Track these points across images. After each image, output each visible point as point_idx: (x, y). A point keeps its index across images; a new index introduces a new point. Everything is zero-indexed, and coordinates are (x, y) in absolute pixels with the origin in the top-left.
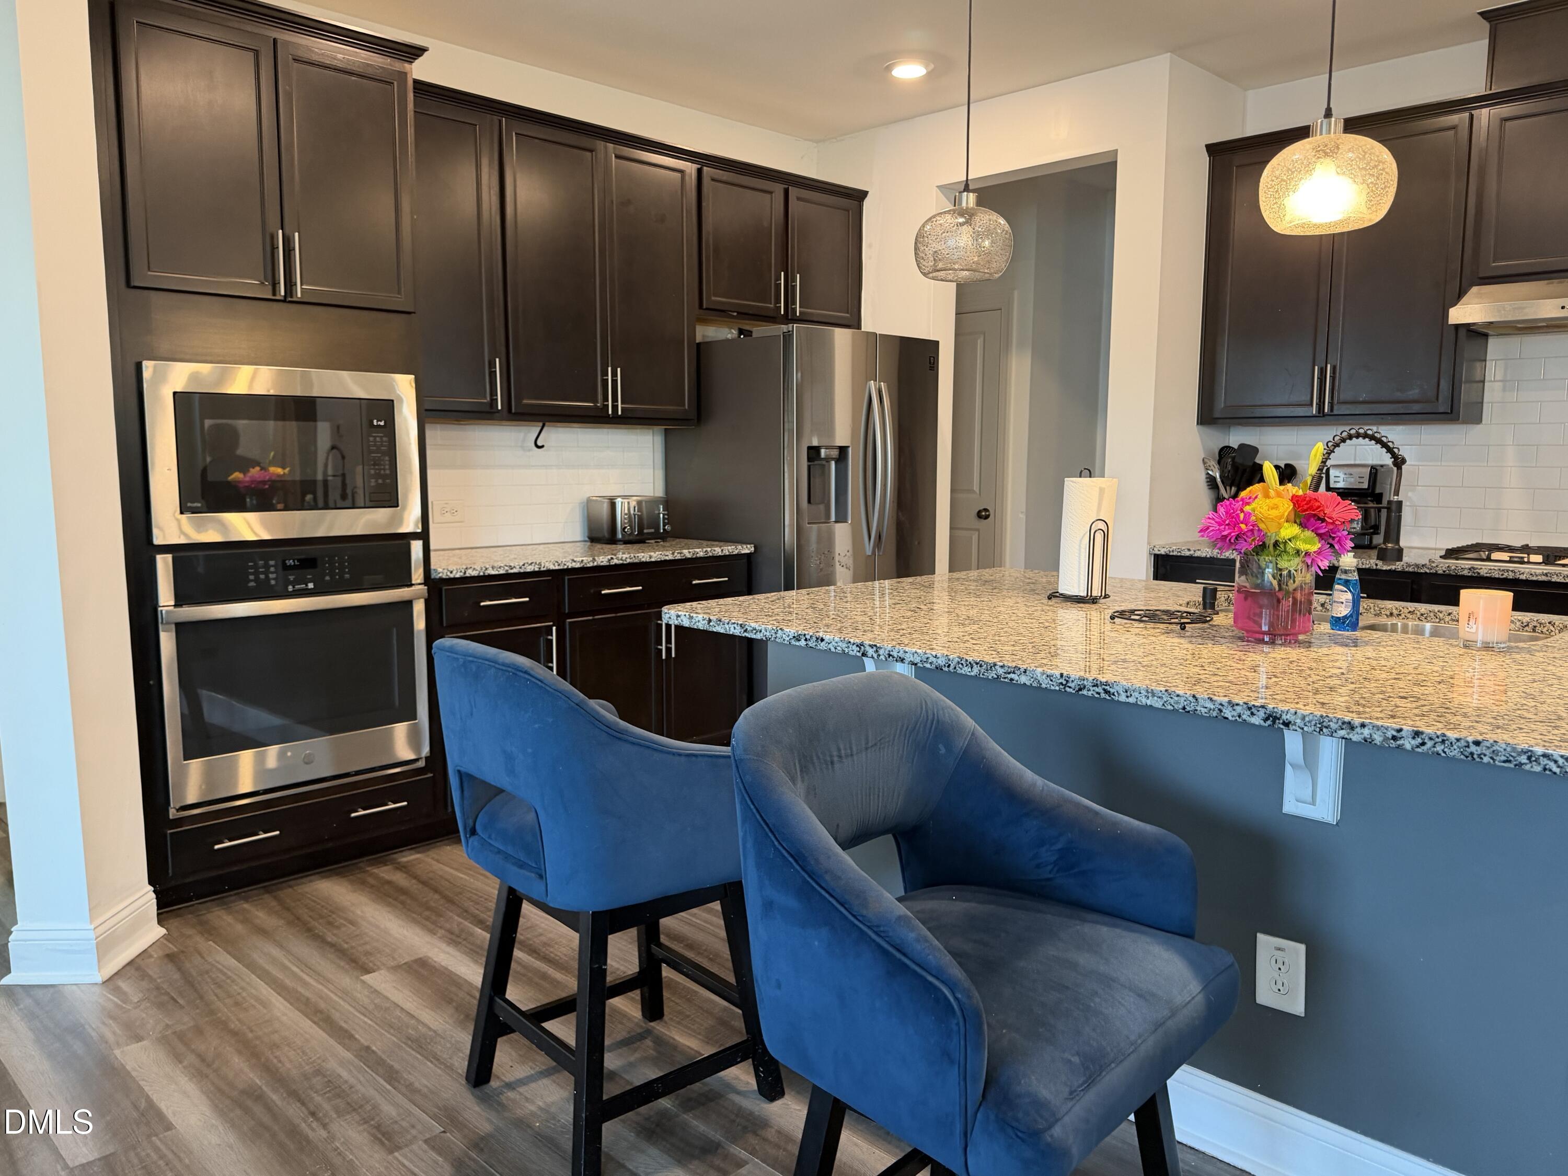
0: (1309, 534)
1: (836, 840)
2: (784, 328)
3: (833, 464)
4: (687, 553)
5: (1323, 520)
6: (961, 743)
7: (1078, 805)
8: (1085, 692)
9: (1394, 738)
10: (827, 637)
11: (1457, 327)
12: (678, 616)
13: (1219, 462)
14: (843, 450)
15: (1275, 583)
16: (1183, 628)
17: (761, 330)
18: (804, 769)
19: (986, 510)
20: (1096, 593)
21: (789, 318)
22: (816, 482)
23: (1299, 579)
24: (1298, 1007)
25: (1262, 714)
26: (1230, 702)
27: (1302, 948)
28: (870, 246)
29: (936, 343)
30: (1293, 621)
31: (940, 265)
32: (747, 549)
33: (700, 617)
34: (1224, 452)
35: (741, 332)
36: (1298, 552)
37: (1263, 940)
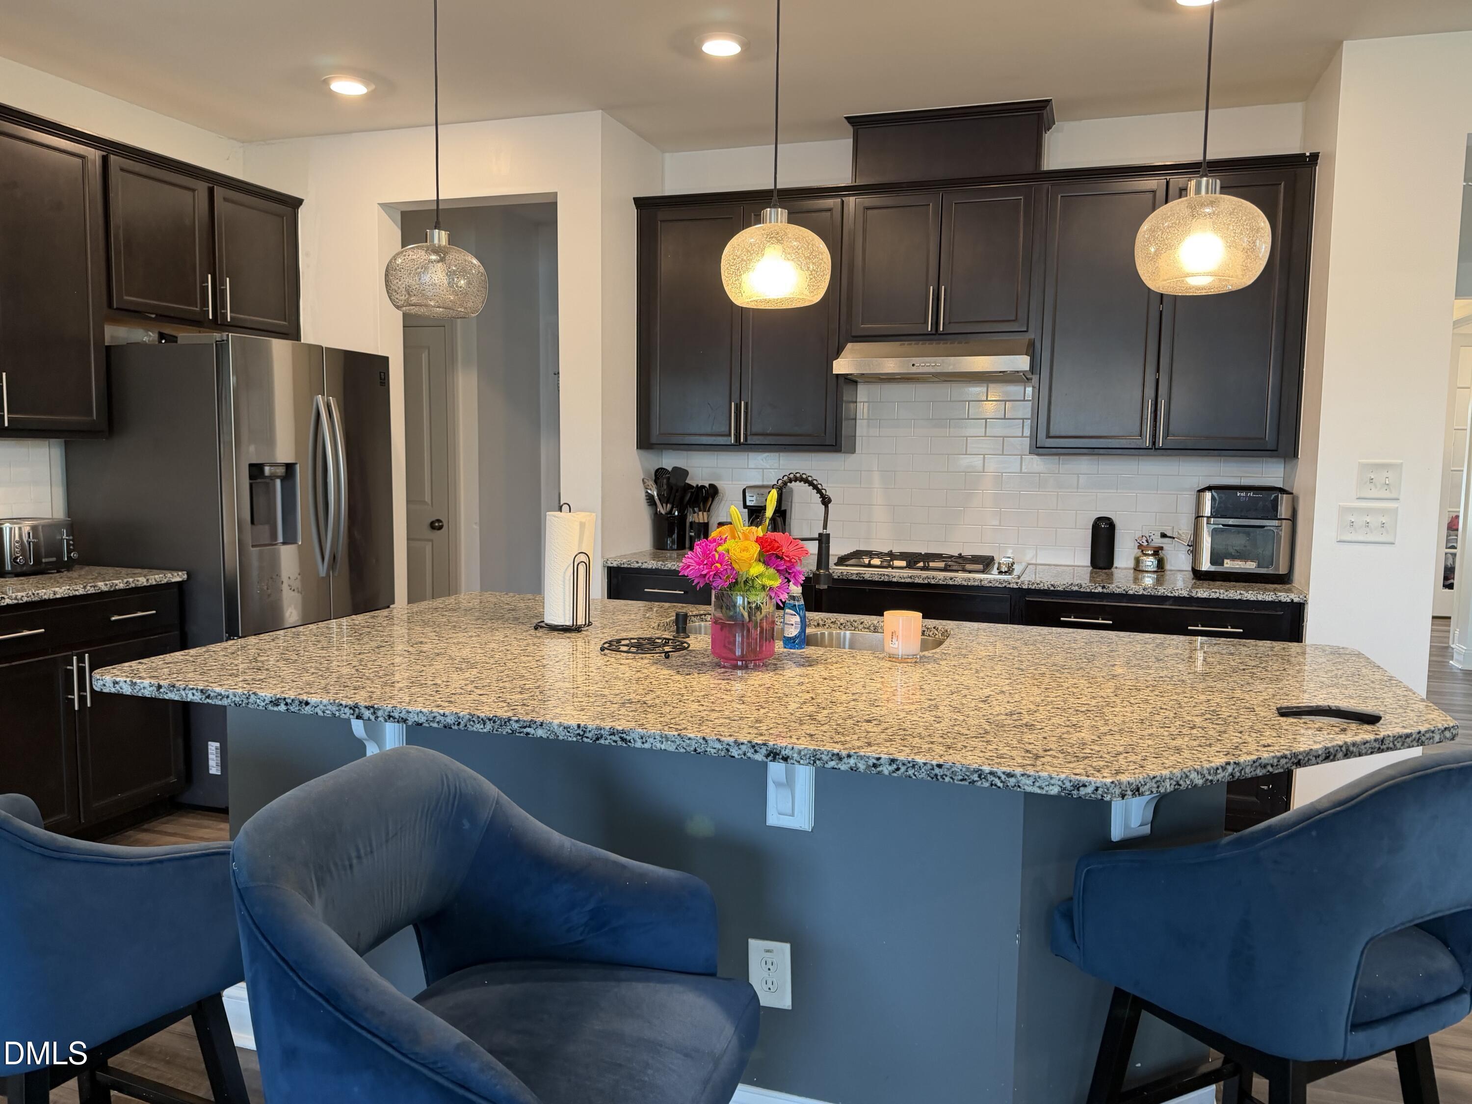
0: (772, 571)
1: (357, 951)
2: (217, 336)
3: (278, 482)
4: (102, 586)
5: (782, 558)
6: (485, 815)
7: (607, 861)
8: (602, 741)
9: (875, 766)
10: (313, 700)
11: (837, 375)
12: (115, 683)
13: (656, 482)
14: (290, 468)
16: (667, 657)
17: (187, 336)
18: (321, 882)
19: (439, 521)
20: (581, 621)
21: (219, 324)
22: (261, 501)
23: (764, 612)
24: (785, 1001)
25: (764, 751)
26: (736, 742)
27: (786, 947)
28: (307, 254)
29: (385, 360)
32: (178, 577)
33: (146, 682)
34: (660, 475)
35: (162, 336)
36: (764, 587)
37: (755, 945)
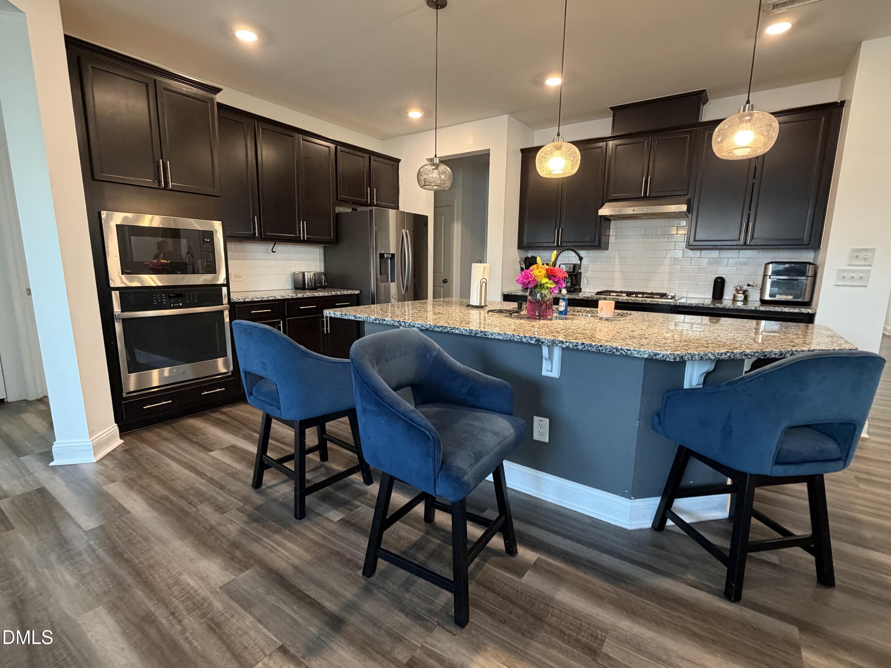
0: (551, 281)
1: (390, 387)
2: (370, 208)
3: (389, 260)
4: (334, 293)
5: (556, 277)
6: (434, 354)
7: (475, 373)
8: (477, 335)
9: (576, 346)
10: (387, 319)
11: (601, 216)
12: (330, 313)
13: (525, 263)
14: (393, 255)
15: (540, 298)
16: (511, 315)
17: (360, 209)
18: (377, 363)
19: (446, 280)
20: (483, 304)
21: (371, 205)
22: (383, 267)
23: (548, 297)
24: (547, 440)
25: (534, 340)
26: (524, 336)
27: (548, 420)
28: (402, 180)
29: (427, 217)
30: (546, 312)
31: (427, 184)
32: (357, 292)
33: (338, 313)
34: (527, 259)
35: (353, 209)
36: (548, 288)
37: (535, 418)
